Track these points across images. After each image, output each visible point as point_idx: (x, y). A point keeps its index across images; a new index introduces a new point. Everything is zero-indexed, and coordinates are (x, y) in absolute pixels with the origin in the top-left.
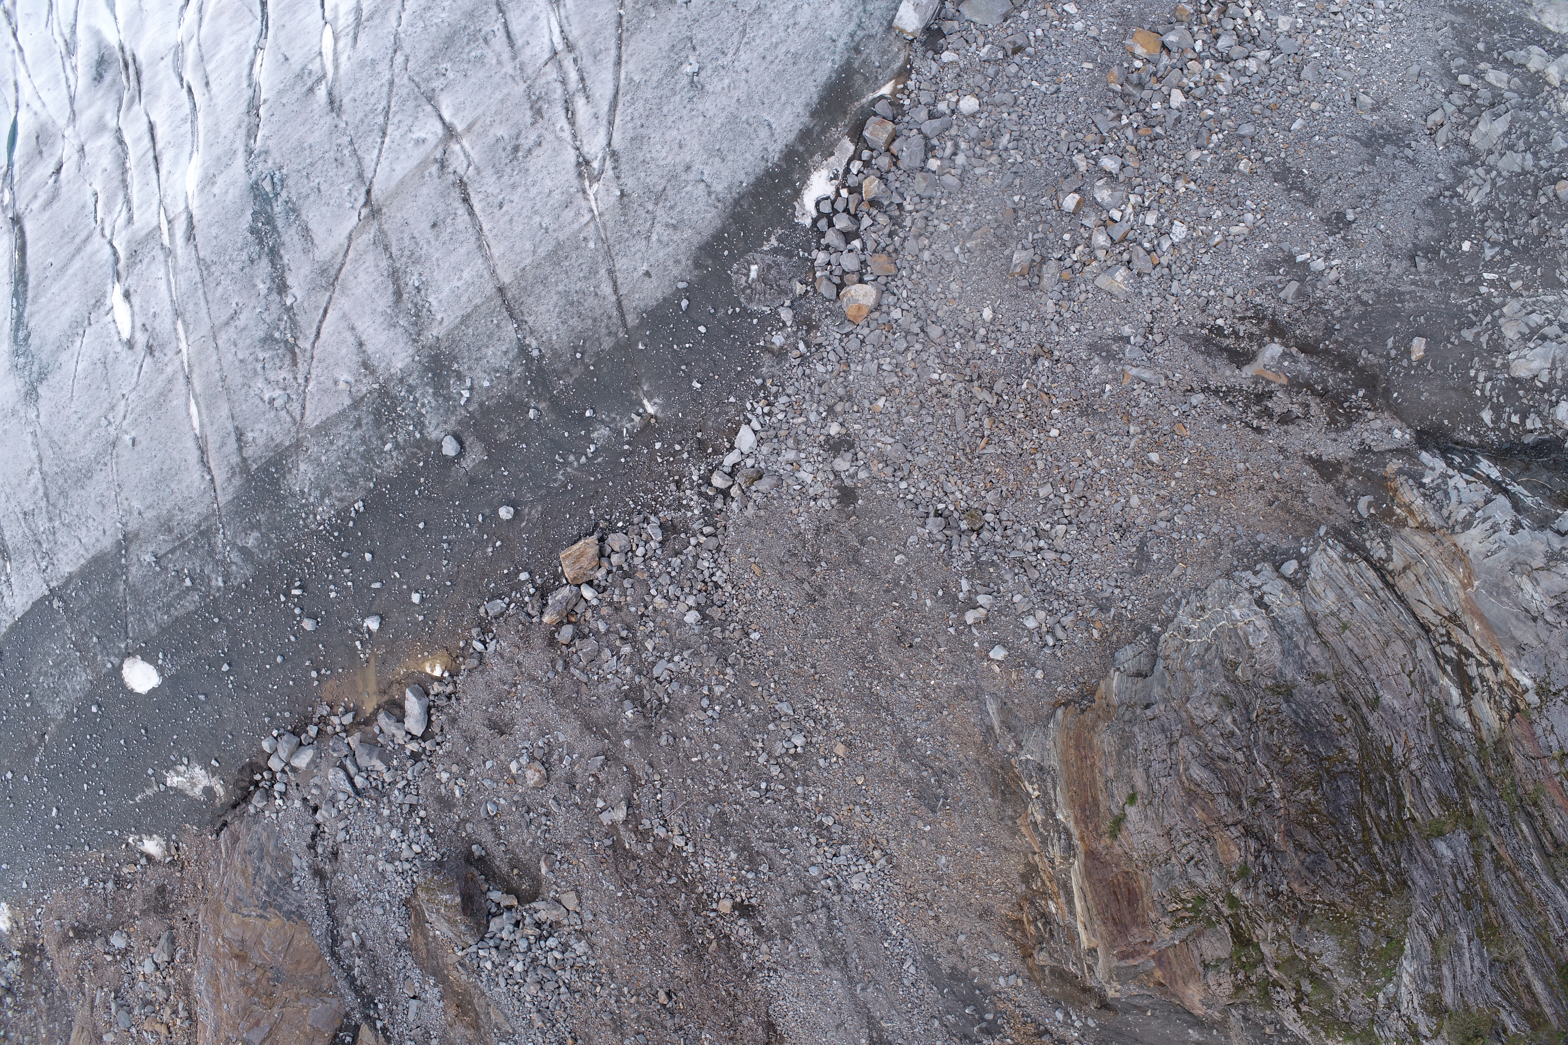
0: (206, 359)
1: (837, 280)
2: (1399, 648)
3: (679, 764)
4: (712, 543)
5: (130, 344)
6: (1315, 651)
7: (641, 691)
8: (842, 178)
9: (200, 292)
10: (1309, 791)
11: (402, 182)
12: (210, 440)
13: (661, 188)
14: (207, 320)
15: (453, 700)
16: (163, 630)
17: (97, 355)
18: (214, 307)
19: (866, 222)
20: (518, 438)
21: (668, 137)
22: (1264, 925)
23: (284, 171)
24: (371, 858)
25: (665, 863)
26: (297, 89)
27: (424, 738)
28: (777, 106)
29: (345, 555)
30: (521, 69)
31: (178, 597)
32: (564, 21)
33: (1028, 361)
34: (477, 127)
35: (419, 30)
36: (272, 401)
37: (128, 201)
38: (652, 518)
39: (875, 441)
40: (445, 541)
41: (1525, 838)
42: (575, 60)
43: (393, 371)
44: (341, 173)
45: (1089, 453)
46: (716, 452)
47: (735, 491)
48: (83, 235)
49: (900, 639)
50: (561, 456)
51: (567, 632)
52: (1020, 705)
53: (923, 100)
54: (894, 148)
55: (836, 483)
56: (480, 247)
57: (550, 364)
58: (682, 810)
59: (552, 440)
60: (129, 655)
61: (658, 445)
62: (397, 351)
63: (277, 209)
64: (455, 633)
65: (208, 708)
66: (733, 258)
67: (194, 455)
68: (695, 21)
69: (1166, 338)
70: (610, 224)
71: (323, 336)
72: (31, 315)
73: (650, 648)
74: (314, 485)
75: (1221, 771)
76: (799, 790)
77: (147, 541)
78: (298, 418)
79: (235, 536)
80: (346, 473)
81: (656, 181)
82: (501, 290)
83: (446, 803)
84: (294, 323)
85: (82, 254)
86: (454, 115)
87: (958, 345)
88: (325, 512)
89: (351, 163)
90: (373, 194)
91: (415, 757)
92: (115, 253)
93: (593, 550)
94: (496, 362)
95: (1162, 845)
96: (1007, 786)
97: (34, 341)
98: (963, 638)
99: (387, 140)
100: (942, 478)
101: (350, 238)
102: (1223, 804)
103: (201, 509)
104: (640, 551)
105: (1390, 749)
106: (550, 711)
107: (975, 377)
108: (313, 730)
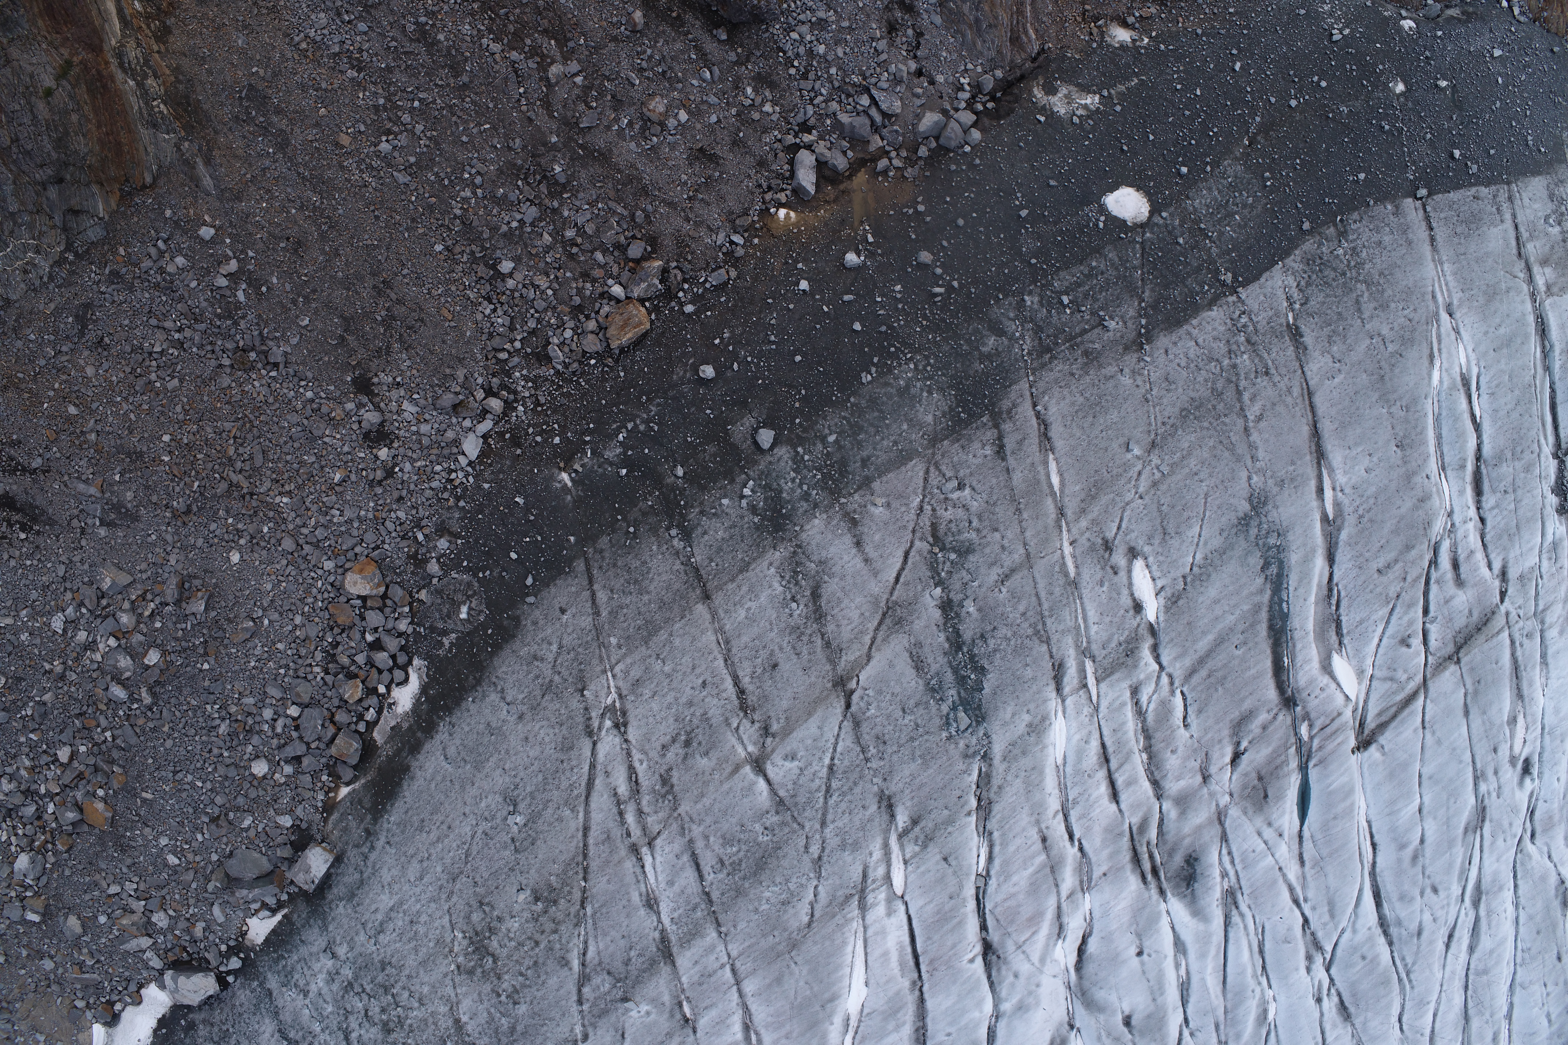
0: (1038, 533)
1: (389, 602)
3: (502, 121)
4: (496, 342)
5: (1133, 553)
7: (550, 192)
8: (384, 703)
9: (1046, 606)
11: (810, 714)
12: (1035, 448)
13: (546, 697)
14: (1037, 575)
15: (765, 185)
16: (1098, 251)
17: (1175, 542)
18: (1029, 589)
19: (360, 659)
20: (695, 448)
21: (538, 748)
23: (944, 734)
24: (846, 24)
25: (511, 28)
26: (931, 825)
27: (796, 148)
28: (439, 778)
29: (883, 328)
30: (683, 828)
31: (1079, 285)
32: (641, 878)
33: (195, 509)
34: (729, 769)
35: (794, 880)
36: (961, 487)
37: (1140, 713)
38: (560, 367)
39: (342, 440)
40: (774, 343)
42: (629, 835)
43: (825, 516)
44: (879, 728)
45: (132, 416)
46: (501, 434)
47: (480, 394)
48: (1196, 679)
49: (298, 246)
50: (652, 429)
51: (636, 250)
52: (183, 185)
53: (308, 778)
54: (331, 730)
55: (377, 399)
56: (727, 642)
57: (660, 521)
58: (495, 78)
59: (662, 445)
60: (1142, 226)
61: (557, 440)
62: (819, 536)
63: (953, 692)
64: (764, 252)
65: (1047, 173)
66: (484, 626)
67: (1055, 431)
68: (512, 870)
69: (69, 524)
70: (595, 662)
71: (900, 554)
72: (1261, 591)
73: (546, 236)
74: (914, 400)
76: (381, 101)
77: (1115, 342)
78: (932, 469)
79: (1010, 348)
80: (881, 411)
81: (551, 705)
82: (707, 597)
83: (762, 81)
84: (934, 567)
85: (1196, 657)
86: (754, 783)
87: (266, 530)
88: (906, 373)
89: (867, 738)
90: (843, 702)
91: (805, 127)
92: (1157, 658)
93: (612, 332)
94: (715, 523)
96: (186, 111)
97: (1256, 561)
98: (240, 246)
99: (827, 761)
100: (271, 400)
101: (869, 658)
103: (1048, 376)
104: (568, 334)
106: (648, 172)
107: (248, 497)
108: (923, 151)
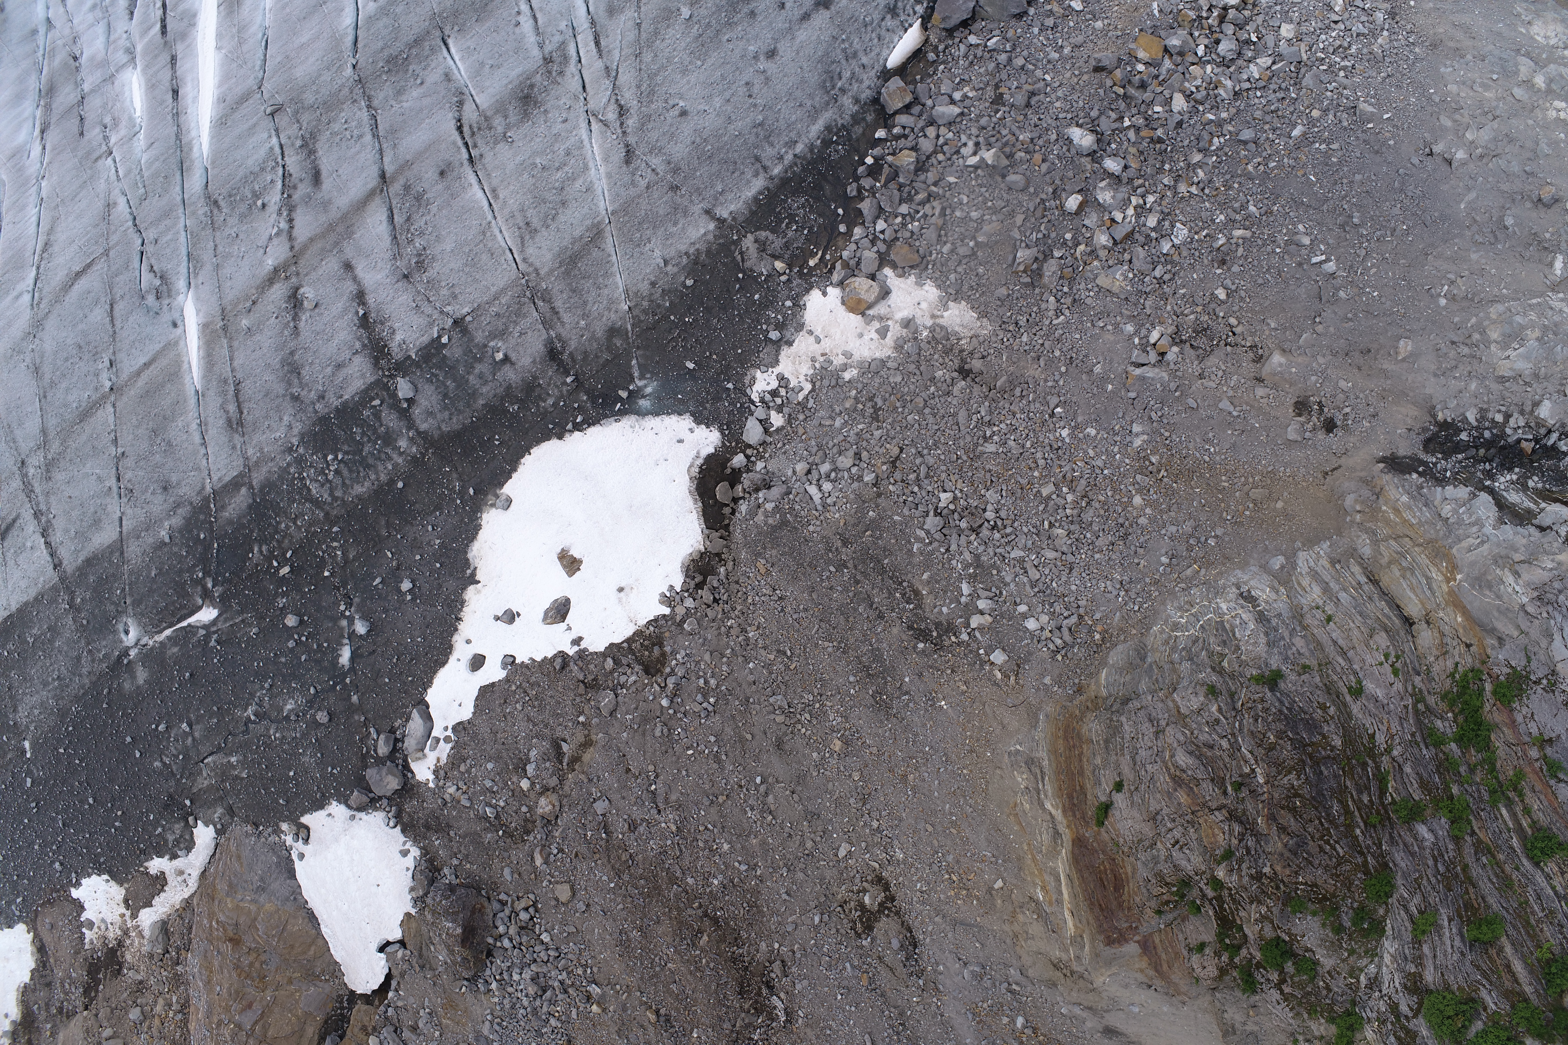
2: (1382, 639)
3: (673, 755)
6: (1299, 642)
10: (1293, 776)
22: (1247, 907)
41: (1505, 822)
58: (676, 801)
75: (1206, 758)
95: (1148, 830)
100: (943, 476)
102: (1208, 790)
105: (1372, 736)
